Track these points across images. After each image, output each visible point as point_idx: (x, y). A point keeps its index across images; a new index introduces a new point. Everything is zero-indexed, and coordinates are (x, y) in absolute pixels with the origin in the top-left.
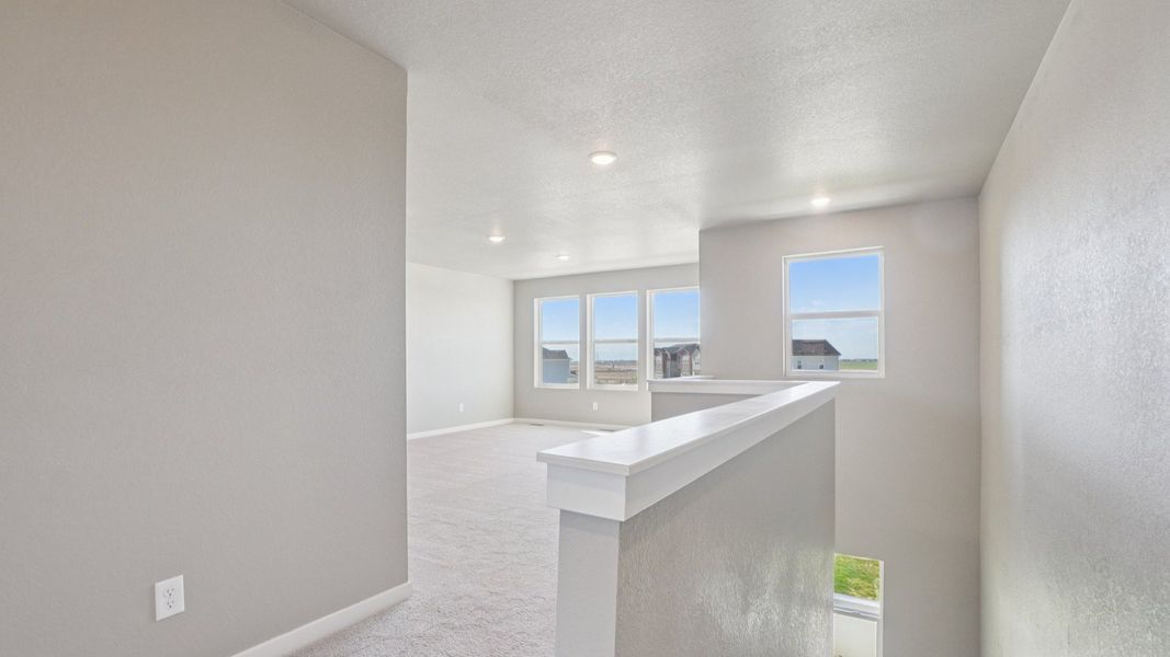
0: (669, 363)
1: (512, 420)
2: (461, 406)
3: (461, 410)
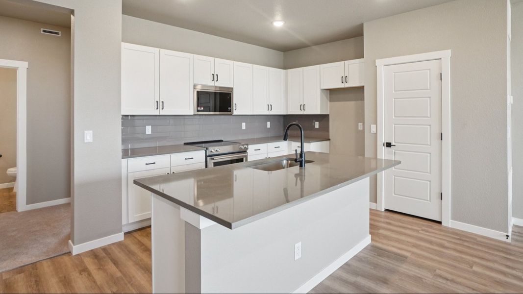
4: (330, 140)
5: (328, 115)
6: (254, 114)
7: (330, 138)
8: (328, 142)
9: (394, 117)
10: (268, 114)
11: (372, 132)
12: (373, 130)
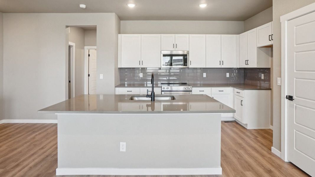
4: (271, 89)
5: (270, 68)
6: (207, 67)
7: (271, 88)
8: (270, 91)
9: (295, 71)
10: (220, 67)
11: (278, 85)
12: (279, 83)
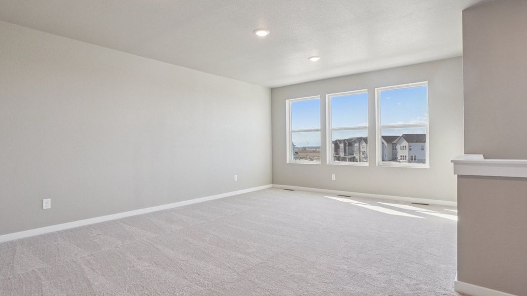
0: (347, 148)
1: (270, 186)
2: (236, 176)
3: (236, 179)
